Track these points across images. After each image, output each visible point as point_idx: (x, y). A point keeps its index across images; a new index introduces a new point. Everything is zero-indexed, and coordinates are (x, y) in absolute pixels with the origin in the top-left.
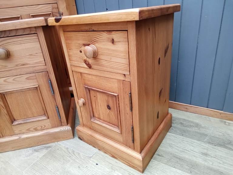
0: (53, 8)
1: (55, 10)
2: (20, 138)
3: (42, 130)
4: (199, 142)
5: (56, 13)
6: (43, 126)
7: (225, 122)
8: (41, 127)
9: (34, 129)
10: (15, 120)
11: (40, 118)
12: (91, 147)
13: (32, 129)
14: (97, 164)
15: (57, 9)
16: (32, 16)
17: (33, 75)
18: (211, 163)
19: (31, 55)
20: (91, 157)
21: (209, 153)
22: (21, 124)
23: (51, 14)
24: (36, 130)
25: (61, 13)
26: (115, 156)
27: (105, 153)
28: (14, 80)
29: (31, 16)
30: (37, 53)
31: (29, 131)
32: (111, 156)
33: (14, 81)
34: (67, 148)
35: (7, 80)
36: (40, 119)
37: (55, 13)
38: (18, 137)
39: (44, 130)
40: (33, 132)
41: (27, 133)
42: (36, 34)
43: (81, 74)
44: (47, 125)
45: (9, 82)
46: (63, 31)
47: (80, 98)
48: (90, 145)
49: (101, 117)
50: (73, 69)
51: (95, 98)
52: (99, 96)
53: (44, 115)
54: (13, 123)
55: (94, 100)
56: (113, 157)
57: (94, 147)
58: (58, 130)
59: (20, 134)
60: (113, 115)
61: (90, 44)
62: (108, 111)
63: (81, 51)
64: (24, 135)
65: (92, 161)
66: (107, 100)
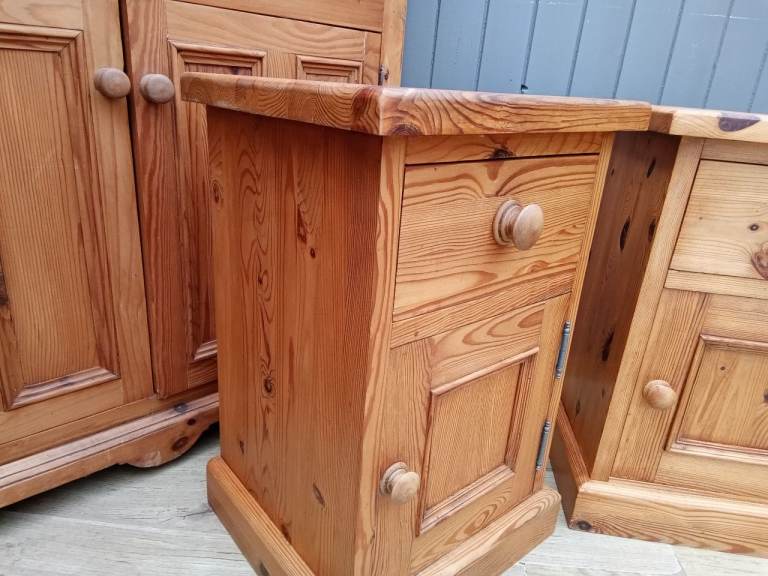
0: (368, 50)
1: (372, 60)
3: (486, 524)
5: (372, 68)
6: (491, 509)
8: (483, 516)
9: (466, 532)
10: (427, 508)
11: (496, 479)
12: (637, 543)
13: (461, 536)
15: (378, 55)
16: (303, 62)
19: (562, 232)
22: (444, 519)
23: (358, 68)
24: (471, 531)
25: (384, 71)
26: (745, 544)
27: (703, 546)
28: (489, 333)
29: (299, 64)
30: (574, 226)
32: (730, 548)
35: (474, 336)
37: (369, 67)
39: (489, 524)
40: (465, 546)
42: (598, 154)
43: (705, 296)
44: (502, 500)
45: (477, 341)
46: (701, 159)
47: (648, 379)
48: (630, 537)
49: (717, 434)
50: (674, 281)
51: (721, 373)
52: (745, 364)
53: (505, 462)
54: (423, 526)
55: (711, 381)
56: (733, 551)
57: (653, 539)
58: (532, 514)
59: (423, 567)
62: (763, 408)
63: (754, 228)
64: (448, 569)
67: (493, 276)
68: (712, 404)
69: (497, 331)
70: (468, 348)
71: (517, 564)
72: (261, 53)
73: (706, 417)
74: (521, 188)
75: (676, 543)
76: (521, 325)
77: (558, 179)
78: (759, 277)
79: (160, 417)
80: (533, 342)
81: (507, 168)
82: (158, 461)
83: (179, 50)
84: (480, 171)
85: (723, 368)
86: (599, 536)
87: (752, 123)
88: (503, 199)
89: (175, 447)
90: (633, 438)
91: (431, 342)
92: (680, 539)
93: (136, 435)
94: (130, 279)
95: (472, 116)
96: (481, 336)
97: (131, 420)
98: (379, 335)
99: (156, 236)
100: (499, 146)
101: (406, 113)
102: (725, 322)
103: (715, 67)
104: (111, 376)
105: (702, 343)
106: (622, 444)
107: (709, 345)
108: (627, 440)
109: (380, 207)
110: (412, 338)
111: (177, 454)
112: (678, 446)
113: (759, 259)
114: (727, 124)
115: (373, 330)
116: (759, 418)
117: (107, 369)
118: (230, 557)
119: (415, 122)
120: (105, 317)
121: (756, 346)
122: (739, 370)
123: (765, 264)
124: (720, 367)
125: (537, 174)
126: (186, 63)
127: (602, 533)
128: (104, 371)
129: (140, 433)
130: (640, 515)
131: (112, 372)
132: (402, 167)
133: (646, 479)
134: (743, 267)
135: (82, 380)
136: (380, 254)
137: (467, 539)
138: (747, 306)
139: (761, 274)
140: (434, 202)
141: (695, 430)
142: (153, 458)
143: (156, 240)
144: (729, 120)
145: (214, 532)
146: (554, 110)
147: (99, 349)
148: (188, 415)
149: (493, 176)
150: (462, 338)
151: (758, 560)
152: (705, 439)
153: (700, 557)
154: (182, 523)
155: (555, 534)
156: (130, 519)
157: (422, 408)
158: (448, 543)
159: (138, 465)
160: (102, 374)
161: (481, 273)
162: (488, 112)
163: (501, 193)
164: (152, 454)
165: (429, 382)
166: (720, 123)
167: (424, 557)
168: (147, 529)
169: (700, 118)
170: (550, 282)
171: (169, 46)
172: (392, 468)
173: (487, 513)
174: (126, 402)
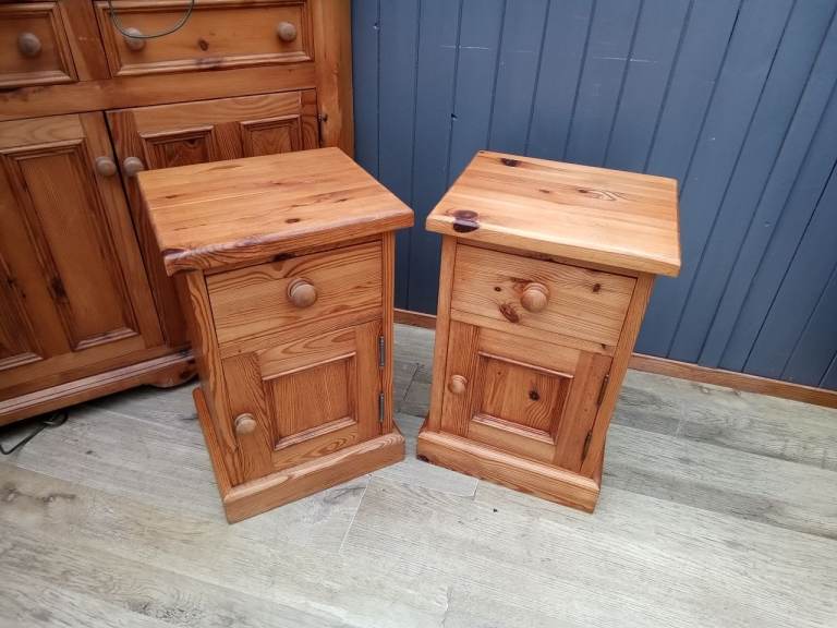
0: (304, 104)
1: (309, 110)
2: (290, 477)
3: (337, 449)
4: (668, 438)
6: (342, 442)
7: (701, 387)
8: (334, 445)
9: (320, 452)
10: (281, 437)
12: (457, 475)
13: (316, 454)
14: (495, 511)
15: (315, 106)
17: (350, 329)
18: (699, 476)
19: (358, 287)
20: (473, 498)
21: (691, 456)
22: (295, 444)
24: (324, 452)
25: (323, 116)
27: (500, 484)
28: (306, 346)
30: (369, 283)
31: (308, 457)
32: (517, 488)
33: (306, 350)
34: (405, 485)
35: (292, 349)
36: (340, 426)
37: (307, 116)
38: (286, 478)
39: (340, 449)
40: (318, 460)
41: (302, 463)
42: (381, 240)
43: (477, 328)
44: (351, 437)
45: (295, 351)
47: (452, 374)
48: (454, 470)
49: (504, 414)
50: (456, 316)
51: (498, 376)
52: (512, 373)
53: (347, 415)
55: (494, 380)
56: (518, 490)
58: (377, 446)
59: (285, 468)
60: (540, 411)
61: (531, 282)
62: (530, 402)
63: (498, 289)
64: (300, 472)
65: (481, 505)
66: (534, 381)
67: (298, 318)
68: (497, 394)
69: (311, 345)
70: (289, 356)
71: (366, 475)
72: (209, 128)
73: (495, 400)
74: (307, 271)
75: (482, 479)
76: (335, 340)
78: (507, 320)
79: (169, 358)
80: (351, 349)
81: (289, 264)
82: (171, 384)
83: (147, 139)
85: (499, 373)
87: (474, 228)
88: (291, 279)
89: (183, 376)
90: (450, 408)
91: (255, 354)
92: (485, 477)
96: (299, 348)
97: (148, 360)
102: (493, 346)
104: (135, 333)
106: (443, 412)
107: (487, 359)
108: (446, 410)
110: (238, 353)
111: (184, 381)
112: (477, 418)
113: (505, 309)
114: (459, 228)
115: (204, 352)
116: (529, 407)
117: (131, 328)
120: (125, 299)
122: (510, 376)
123: (509, 313)
124: (497, 372)
125: (320, 261)
126: (154, 146)
128: (129, 330)
130: (457, 457)
131: (135, 331)
133: (463, 434)
134: (496, 313)
135: (116, 335)
136: (199, 317)
137: (322, 456)
138: (504, 337)
139: (507, 318)
141: (489, 409)
144: (459, 225)
145: (195, 433)
147: (125, 318)
148: (189, 358)
149: (279, 269)
150: (280, 351)
151: (531, 498)
152: (497, 415)
153: (493, 489)
154: (179, 424)
155: (405, 461)
156: (147, 417)
157: (256, 387)
158: (304, 456)
159: (158, 386)
160: (128, 332)
161: (286, 317)
163: (289, 276)
164: (167, 380)
165: (259, 374)
166: (454, 227)
167: (284, 462)
168: (156, 424)
169: (441, 222)
170: (357, 315)
171: (139, 138)
172: (241, 416)
173: (338, 443)
174: (147, 347)
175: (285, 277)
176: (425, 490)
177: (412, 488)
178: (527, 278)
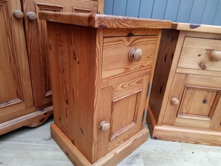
0: (94, 6)
1: (95, 9)
2: (115, 154)
5: (95, 11)
6: (130, 134)
9: (123, 140)
11: (131, 126)
13: (122, 141)
14: (193, 153)
15: (97, 8)
16: (75, 9)
17: (142, 78)
22: (117, 137)
23: (91, 11)
24: (125, 140)
26: (198, 142)
29: (74, 9)
32: (194, 142)
38: (114, 155)
39: (130, 138)
40: (123, 144)
42: (158, 35)
43: (187, 74)
44: (133, 131)
45: (125, 87)
46: (185, 37)
47: (172, 98)
48: (168, 141)
49: (190, 112)
50: (178, 71)
51: (191, 95)
52: (197, 93)
53: (133, 121)
54: (111, 138)
55: (189, 98)
56: (195, 144)
57: (174, 141)
58: (141, 135)
59: (112, 150)
60: (206, 108)
61: (214, 50)
62: (203, 104)
63: (199, 55)
64: (118, 150)
65: (187, 152)
66: (206, 95)
67: (129, 69)
68: (189, 104)
69: (130, 84)
70: (123, 89)
71: (137, 149)
72: (62, 6)
74: (136, 44)
75: (180, 142)
76: (137, 83)
77: (146, 42)
78: (201, 69)
79: (36, 113)
80: (141, 88)
81: (132, 39)
82: (36, 125)
83: (38, 5)
84: (125, 39)
85: (192, 94)
86: (159, 141)
87: (199, 26)
88: (131, 47)
89: (41, 121)
90: (168, 114)
91: (112, 87)
92: (181, 141)
93: (29, 118)
94: (25, 73)
95: (122, 23)
96: (126, 86)
97: (28, 114)
98: (97, 85)
99: (33, 60)
100: (130, 32)
101: (103, 21)
102: (192, 82)
103: (191, 12)
104: (21, 101)
105: (186, 87)
106: (165, 116)
107: (188, 88)
108: (167, 114)
109: (96, 49)
110: (107, 86)
111: (41, 123)
112: (180, 116)
113: (201, 64)
114: (192, 27)
115: (95, 84)
116: (201, 107)
117: (20, 99)
118: (58, 150)
119: (105, 24)
120: (19, 83)
121: (200, 88)
122: (196, 95)
123: (202, 65)
124: (191, 94)
125: (141, 40)
126: (40, 9)
127: (160, 140)
128: (19, 100)
129: (30, 117)
130: (170, 134)
131: (21, 100)
132: (102, 37)
133: (172, 125)
134: (197, 66)
135: (12, 102)
136: (97, 62)
137: (123, 142)
138: (198, 77)
139: (201, 68)
140: (112, 48)
141: (184, 111)
142: (34, 125)
143: (33, 61)
144: (192, 25)
145: (53, 144)
146: (144, 22)
147: (17, 93)
148: (44, 112)
149: (128, 41)
150: (121, 86)
151: (201, 145)
152: (187, 113)
153: (186, 145)
154: (44, 142)
155: (148, 140)
156: (28, 141)
157: (110, 105)
158: (118, 143)
159: (30, 126)
160: (18, 101)
161: (126, 68)
162: (126, 22)
163: (131, 45)
164: (34, 123)
165: (112, 98)
166: (190, 26)
167: (112, 147)
168: (33, 144)
169: (184, 25)
170: (145, 71)
171: (35, 3)
172: (102, 122)
173: (129, 135)
174: (26, 108)
175: (130, 46)
176: (163, 150)
177: (158, 151)
178: (212, 48)
